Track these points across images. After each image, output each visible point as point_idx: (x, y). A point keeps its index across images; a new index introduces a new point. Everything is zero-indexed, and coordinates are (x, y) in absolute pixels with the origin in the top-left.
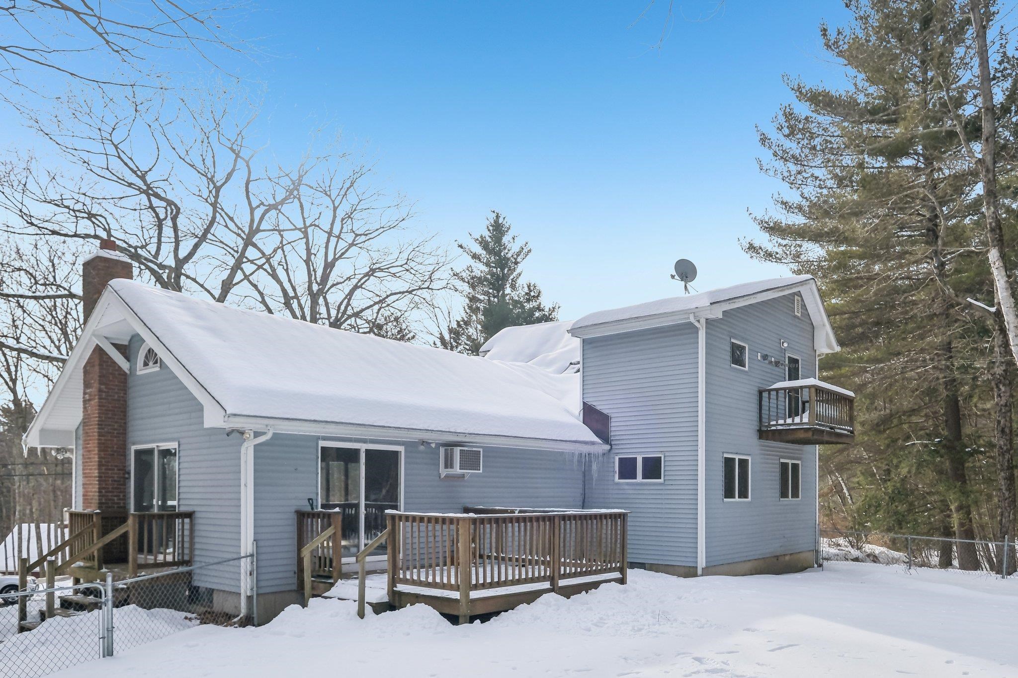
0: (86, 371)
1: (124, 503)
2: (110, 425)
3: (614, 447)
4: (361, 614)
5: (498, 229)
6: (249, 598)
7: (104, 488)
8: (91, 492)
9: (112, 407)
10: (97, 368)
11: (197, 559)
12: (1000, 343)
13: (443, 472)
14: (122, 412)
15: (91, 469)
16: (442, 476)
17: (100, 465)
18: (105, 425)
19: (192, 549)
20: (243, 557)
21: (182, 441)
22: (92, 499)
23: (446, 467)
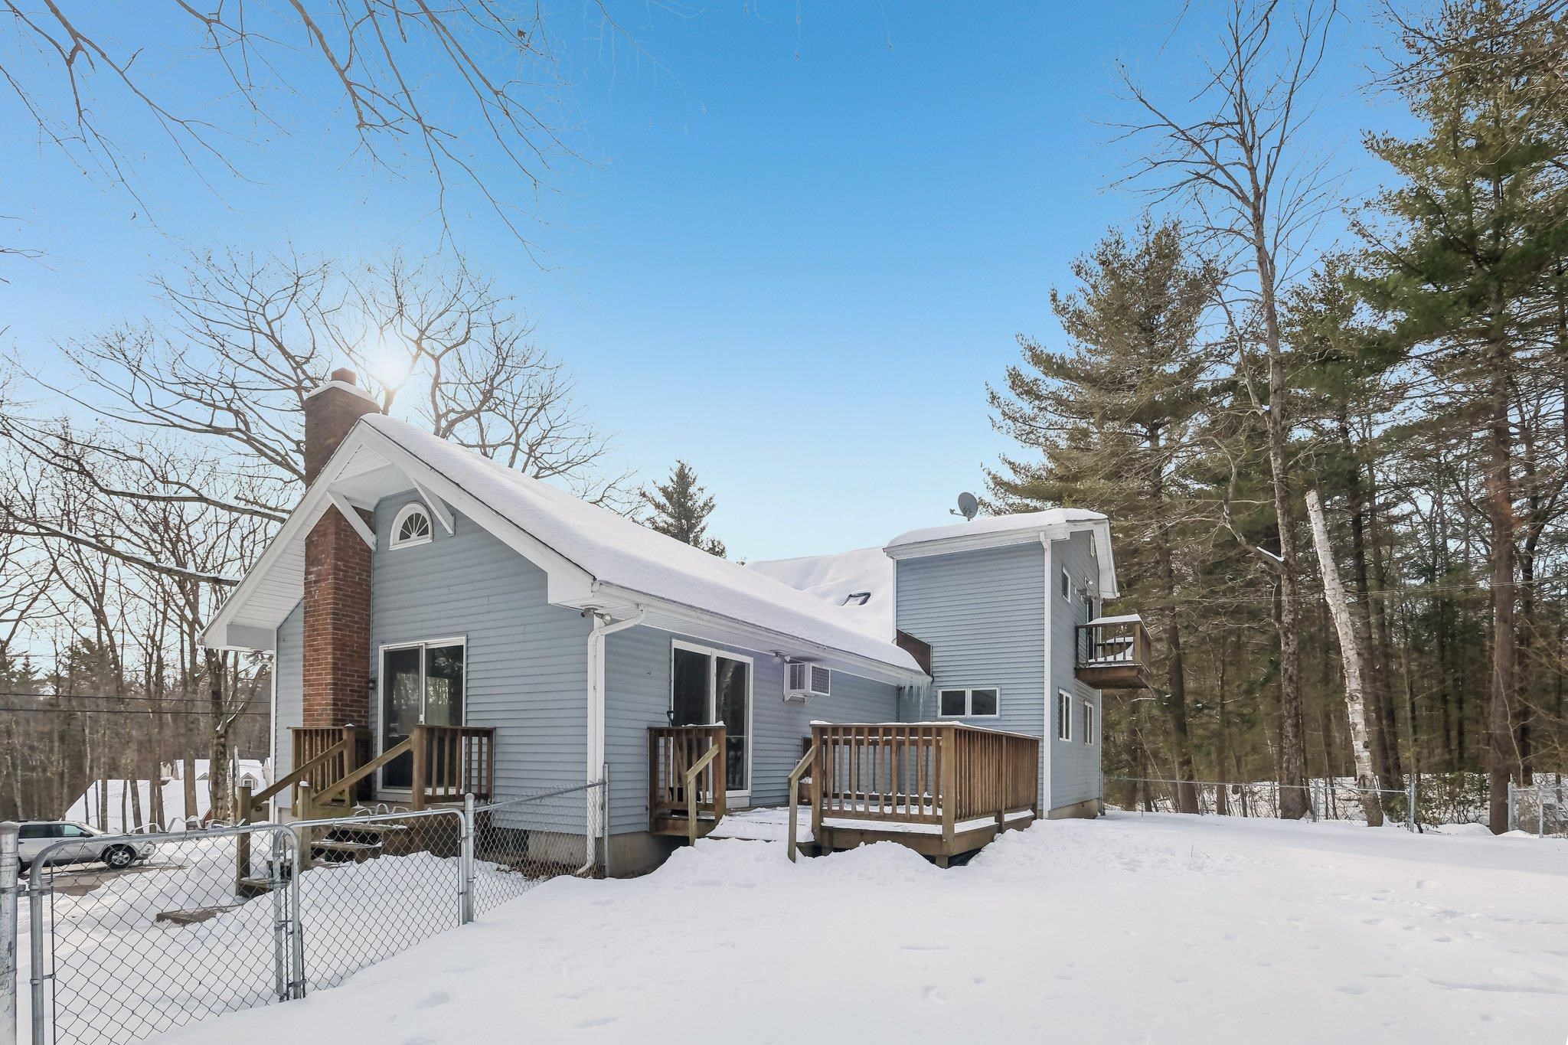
0: (310, 543)
1: (366, 722)
2: (348, 616)
3: (936, 679)
4: (793, 859)
5: (683, 479)
6: (599, 841)
7: (340, 700)
8: (320, 705)
9: (352, 592)
10: (332, 538)
11: (497, 791)
12: (1288, 592)
13: (789, 693)
14: (364, 600)
15: (318, 675)
16: (787, 699)
17: (335, 668)
18: (343, 615)
19: (490, 779)
20: (590, 786)
21: (471, 635)
22: (321, 715)
23: (793, 687)
